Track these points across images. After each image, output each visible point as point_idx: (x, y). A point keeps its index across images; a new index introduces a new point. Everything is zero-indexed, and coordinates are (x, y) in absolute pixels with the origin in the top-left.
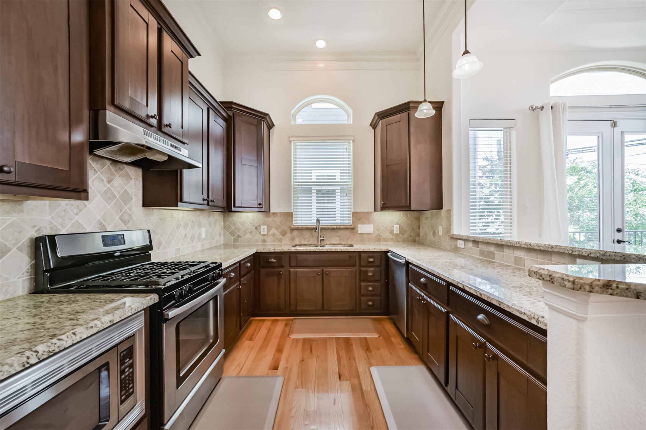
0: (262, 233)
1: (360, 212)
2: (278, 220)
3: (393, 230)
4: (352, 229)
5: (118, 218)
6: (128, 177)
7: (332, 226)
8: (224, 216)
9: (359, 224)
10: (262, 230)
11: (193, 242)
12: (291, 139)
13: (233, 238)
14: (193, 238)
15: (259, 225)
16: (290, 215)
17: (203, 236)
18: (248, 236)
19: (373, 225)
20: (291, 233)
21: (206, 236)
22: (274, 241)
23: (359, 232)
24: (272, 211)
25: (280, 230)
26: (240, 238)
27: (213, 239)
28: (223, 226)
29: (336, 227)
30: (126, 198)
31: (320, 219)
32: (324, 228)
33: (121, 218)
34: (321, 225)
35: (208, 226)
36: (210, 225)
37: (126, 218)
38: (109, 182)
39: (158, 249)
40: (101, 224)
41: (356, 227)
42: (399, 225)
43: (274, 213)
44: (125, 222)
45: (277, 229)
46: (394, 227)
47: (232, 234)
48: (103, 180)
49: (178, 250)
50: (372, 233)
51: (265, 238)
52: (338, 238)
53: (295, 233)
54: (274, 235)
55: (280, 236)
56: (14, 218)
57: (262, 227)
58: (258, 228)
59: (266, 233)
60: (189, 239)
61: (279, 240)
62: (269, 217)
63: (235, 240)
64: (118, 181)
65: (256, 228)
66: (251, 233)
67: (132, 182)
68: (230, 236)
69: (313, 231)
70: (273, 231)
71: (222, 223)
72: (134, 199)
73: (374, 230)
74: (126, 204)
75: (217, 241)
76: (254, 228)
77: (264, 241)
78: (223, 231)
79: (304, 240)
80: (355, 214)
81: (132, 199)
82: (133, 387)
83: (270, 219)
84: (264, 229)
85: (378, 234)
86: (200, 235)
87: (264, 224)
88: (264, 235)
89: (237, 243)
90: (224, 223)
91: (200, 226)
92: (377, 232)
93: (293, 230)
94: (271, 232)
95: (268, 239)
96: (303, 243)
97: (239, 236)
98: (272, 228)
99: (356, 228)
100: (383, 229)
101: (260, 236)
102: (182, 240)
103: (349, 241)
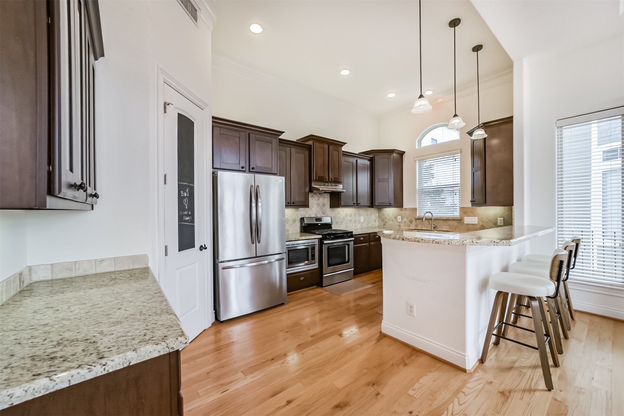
0: (398, 221)
1: (467, 208)
2: (407, 213)
3: (497, 222)
4: (460, 220)
5: (321, 212)
6: (324, 197)
7: (443, 218)
8: (379, 211)
9: (465, 216)
10: (398, 219)
11: (355, 223)
12: (415, 159)
13: (383, 223)
14: (355, 221)
15: (397, 216)
16: (415, 210)
17: (362, 221)
18: (391, 222)
19: (477, 218)
20: (416, 221)
21: (364, 221)
22: (405, 226)
23: (465, 223)
24: (404, 207)
25: (409, 219)
26: (387, 224)
27: (370, 223)
28: (378, 216)
29: (446, 219)
30: (324, 205)
31: (431, 212)
32: (437, 219)
33: (322, 212)
34: (434, 217)
35: (366, 216)
36: (367, 215)
37: (324, 212)
38: (318, 200)
39: (337, 225)
40: (316, 214)
41: (463, 218)
42: (503, 218)
43: (405, 208)
44: (324, 214)
45: (407, 218)
46: (497, 219)
47: (383, 220)
48: (316, 200)
49: (346, 227)
50: (477, 224)
51: (400, 224)
52: (448, 227)
53: (418, 221)
54: (405, 222)
55: (409, 223)
56: (297, 213)
57: (399, 217)
58: (396, 217)
59: (400, 221)
60: (353, 222)
61: (408, 226)
62: (402, 210)
63: (384, 225)
64: (321, 199)
65: (395, 218)
66: (392, 220)
67: (326, 199)
68: (382, 222)
69: (430, 221)
70: (405, 220)
71: (377, 215)
72: (327, 205)
73: (478, 222)
74: (324, 207)
75: (373, 224)
76: (394, 218)
77: (400, 226)
78: (378, 219)
79: (424, 227)
80: (462, 209)
81: (326, 205)
82: (314, 258)
83: (403, 212)
84: (399, 218)
85: (482, 225)
86: (360, 220)
87: (399, 215)
88: (399, 222)
89: (385, 227)
90: (379, 214)
91: (360, 215)
92: (481, 223)
93: (417, 219)
94: (404, 220)
95: (402, 225)
96: (423, 228)
97: (386, 222)
98: (404, 218)
99: (463, 220)
100: (487, 221)
101: (397, 223)
102: (348, 222)
103: (457, 229)
